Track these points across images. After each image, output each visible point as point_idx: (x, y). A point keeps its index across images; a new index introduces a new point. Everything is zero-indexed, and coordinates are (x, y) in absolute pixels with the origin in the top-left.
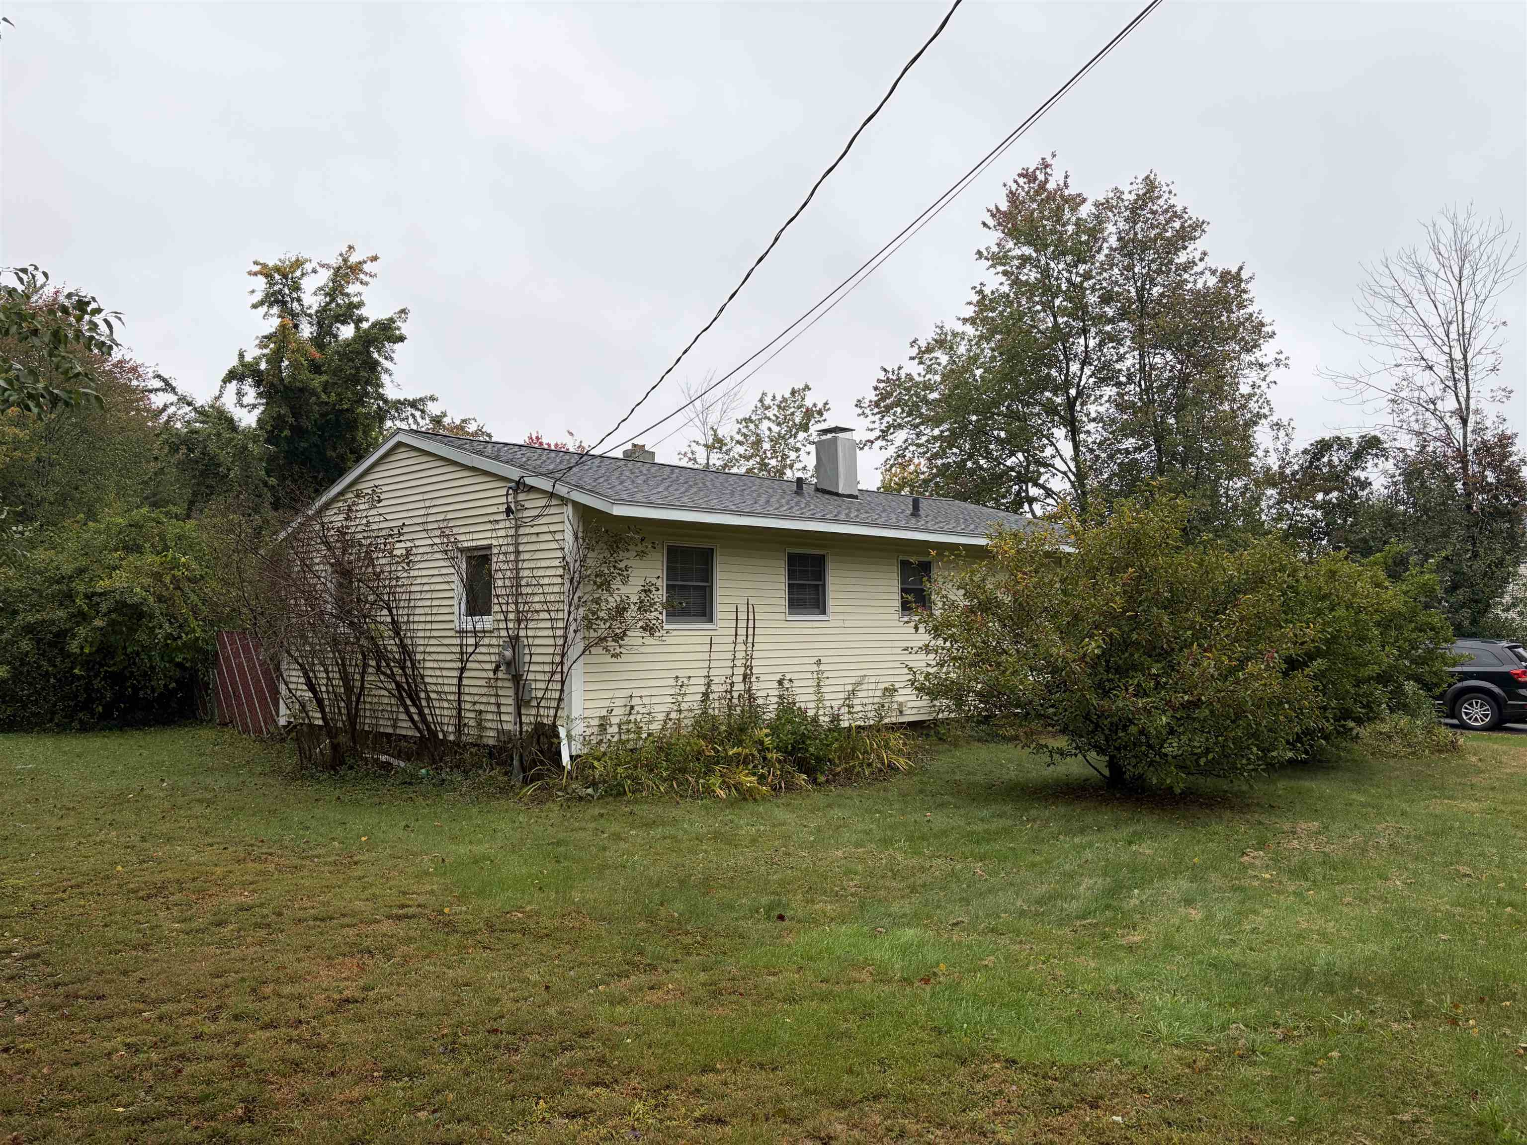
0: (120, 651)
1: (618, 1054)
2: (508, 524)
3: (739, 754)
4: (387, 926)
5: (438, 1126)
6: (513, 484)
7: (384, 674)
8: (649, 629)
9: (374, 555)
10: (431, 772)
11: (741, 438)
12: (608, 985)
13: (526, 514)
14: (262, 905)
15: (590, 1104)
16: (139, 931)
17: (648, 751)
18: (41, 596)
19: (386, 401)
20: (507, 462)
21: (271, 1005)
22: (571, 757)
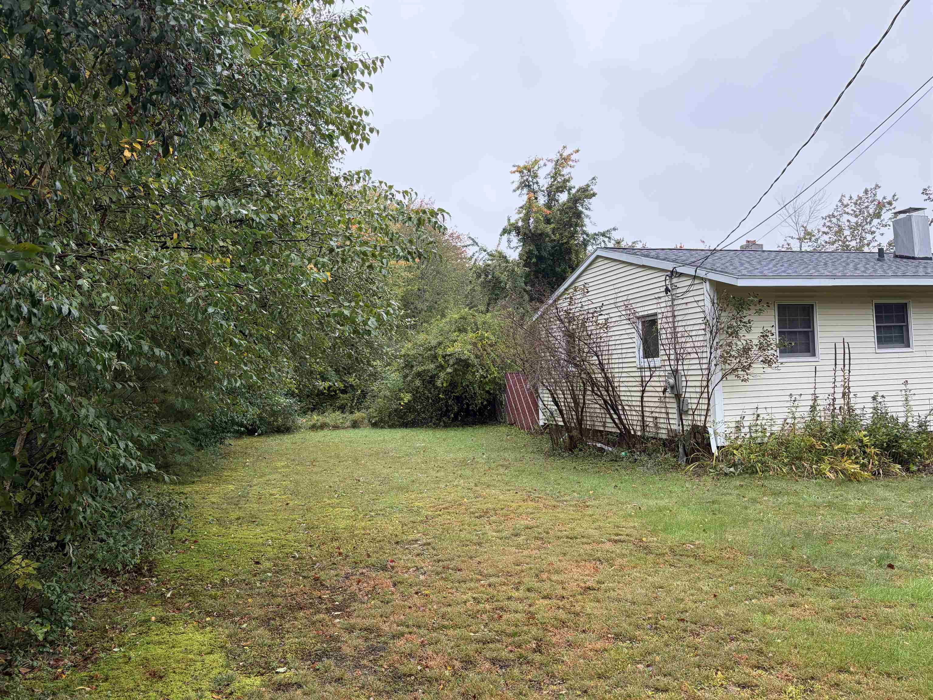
0: (459, 385)
1: (772, 648)
2: (667, 299)
3: (843, 449)
4: (608, 546)
5: (651, 676)
6: (669, 273)
7: (597, 394)
8: (768, 362)
9: (587, 325)
10: (628, 454)
11: (826, 230)
12: (759, 600)
13: (679, 291)
14: (537, 527)
15: (755, 681)
16: (476, 535)
17: (772, 444)
18: (423, 358)
19: (587, 235)
20: (664, 260)
21: (547, 585)
22: (718, 447)
